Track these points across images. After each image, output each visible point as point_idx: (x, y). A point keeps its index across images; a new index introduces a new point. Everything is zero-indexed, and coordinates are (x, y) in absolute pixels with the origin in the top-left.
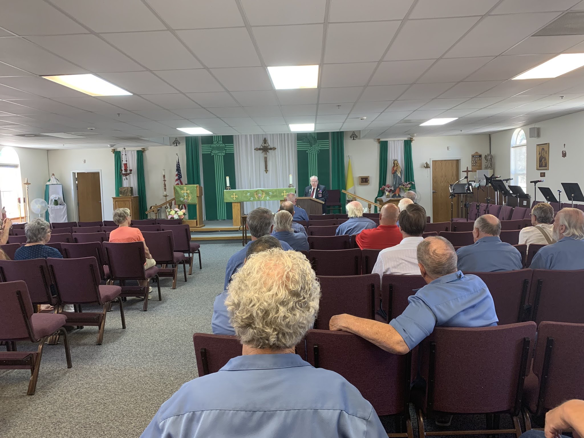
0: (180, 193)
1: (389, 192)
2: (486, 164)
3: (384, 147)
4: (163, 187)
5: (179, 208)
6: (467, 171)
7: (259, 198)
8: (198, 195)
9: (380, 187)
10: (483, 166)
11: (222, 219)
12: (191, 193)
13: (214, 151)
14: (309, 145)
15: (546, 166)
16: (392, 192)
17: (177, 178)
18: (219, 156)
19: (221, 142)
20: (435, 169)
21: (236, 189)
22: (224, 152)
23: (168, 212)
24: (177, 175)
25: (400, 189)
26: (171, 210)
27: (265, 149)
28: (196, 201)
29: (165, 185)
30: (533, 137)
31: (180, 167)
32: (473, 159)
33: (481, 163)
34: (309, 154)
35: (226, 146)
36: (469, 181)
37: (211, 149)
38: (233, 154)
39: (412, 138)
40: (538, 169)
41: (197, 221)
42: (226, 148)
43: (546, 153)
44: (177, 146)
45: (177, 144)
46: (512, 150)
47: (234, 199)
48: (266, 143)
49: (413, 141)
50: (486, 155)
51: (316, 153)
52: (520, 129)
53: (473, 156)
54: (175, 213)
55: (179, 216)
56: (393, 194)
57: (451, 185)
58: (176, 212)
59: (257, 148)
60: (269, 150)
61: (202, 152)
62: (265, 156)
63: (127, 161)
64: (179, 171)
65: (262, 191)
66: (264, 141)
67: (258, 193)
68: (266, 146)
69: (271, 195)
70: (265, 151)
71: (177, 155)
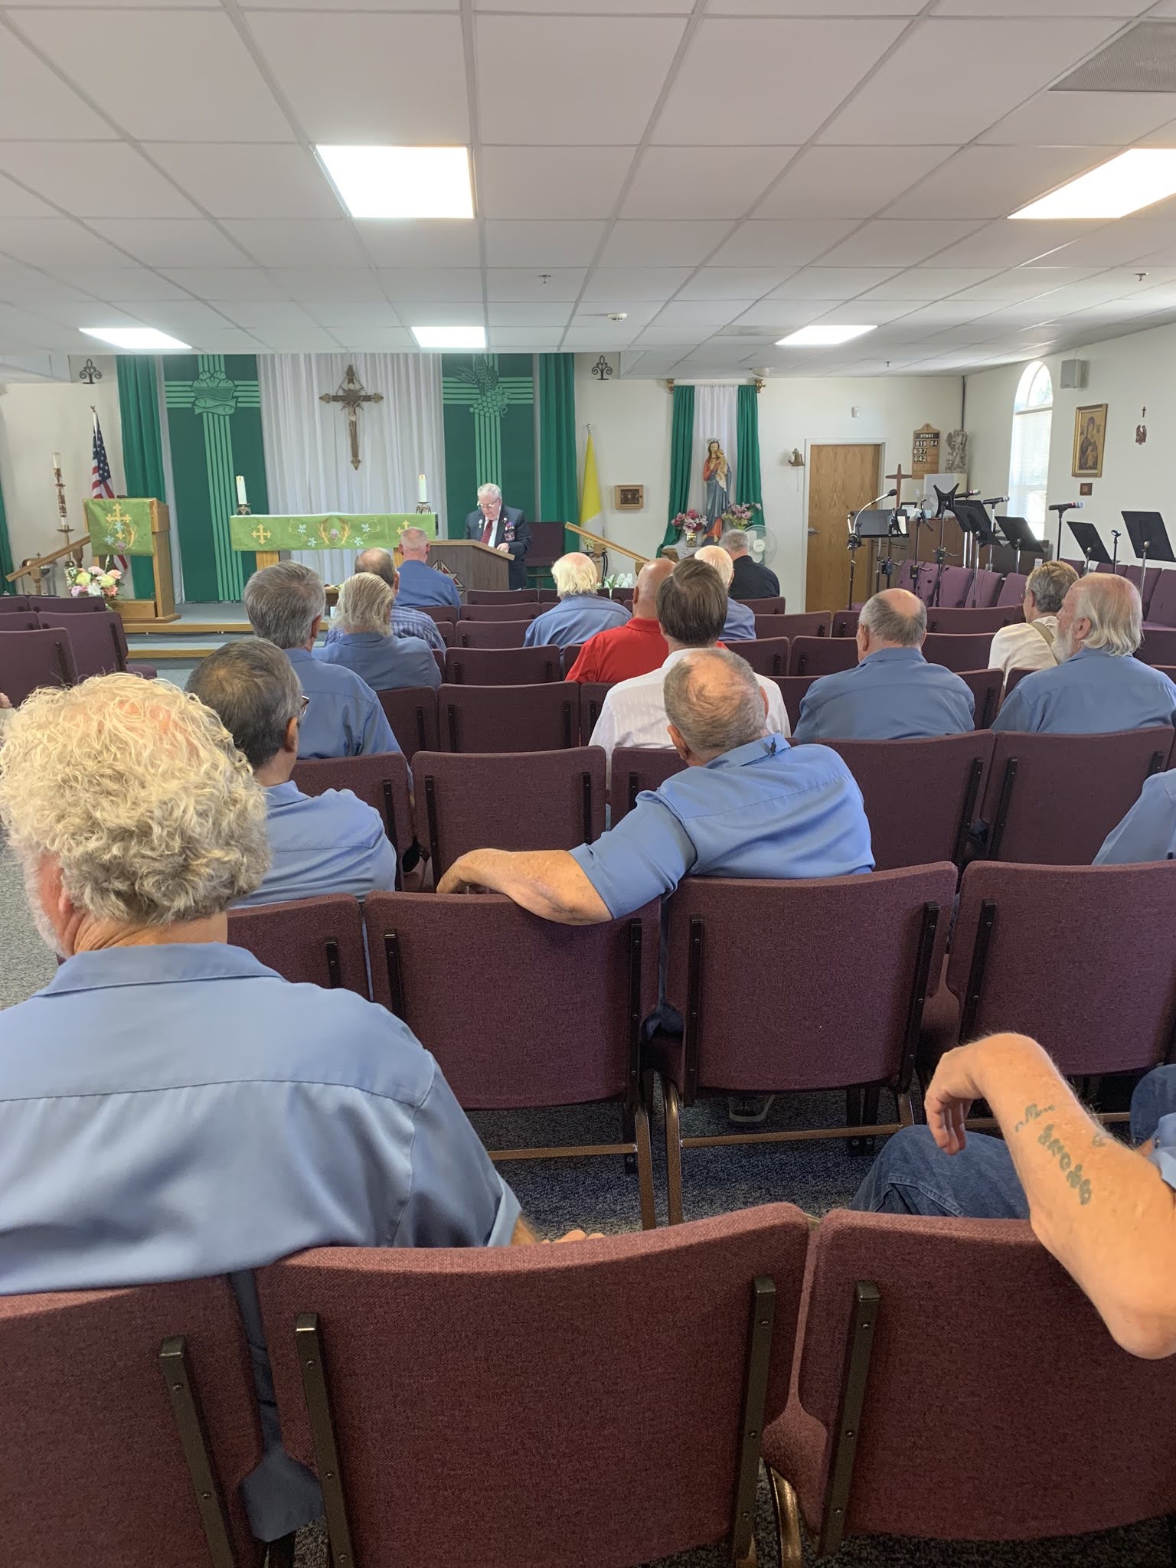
0: (103, 523)
1: (696, 530)
2: (950, 457)
3: (684, 402)
4: (57, 505)
5: (102, 566)
6: (899, 477)
7: (332, 539)
8: (157, 530)
9: (672, 515)
10: (942, 464)
11: (232, 599)
12: (136, 523)
13: (202, 401)
14: (478, 391)
15: (1095, 466)
16: (702, 531)
17: (96, 477)
18: (216, 417)
19: (223, 376)
20: (818, 470)
21: (268, 514)
22: (233, 403)
23: (70, 575)
24: (96, 470)
25: (723, 521)
26: (79, 572)
27: (352, 399)
28: (151, 547)
29: (62, 500)
30: (1067, 386)
31: (105, 445)
32: (917, 444)
33: (937, 455)
34: (477, 416)
35: (237, 386)
36: (903, 504)
37: (193, 394)
38: (259, 409)
39: (760, 381)
40: (1075, 475)
41: (156, 603)
42: (235, 394)
43: (1098, 431)
44: (91, 382)
45: (93, 376)
46: (1017, 420)
47: (262, 541)
48: (355, 381)
49: (762, 389)
50: (950, 434)
51: (497, 414)
52: (1038, 363)
53: (917, 436)
54: (92, 580)
55: (102, 588)
56: (705, 536)
57: (852, 514)
58: (94, 577)
59: (327, 394)
60: (361, 403)
61: (167, 403)
62: (350, 420)
64: (102, 458)
65: (342, 520)
66: (346, 375)
67: (328, 527)
68: (353, 389)
69: (367, 531)
70: (352, 405)
71: (94, 411)
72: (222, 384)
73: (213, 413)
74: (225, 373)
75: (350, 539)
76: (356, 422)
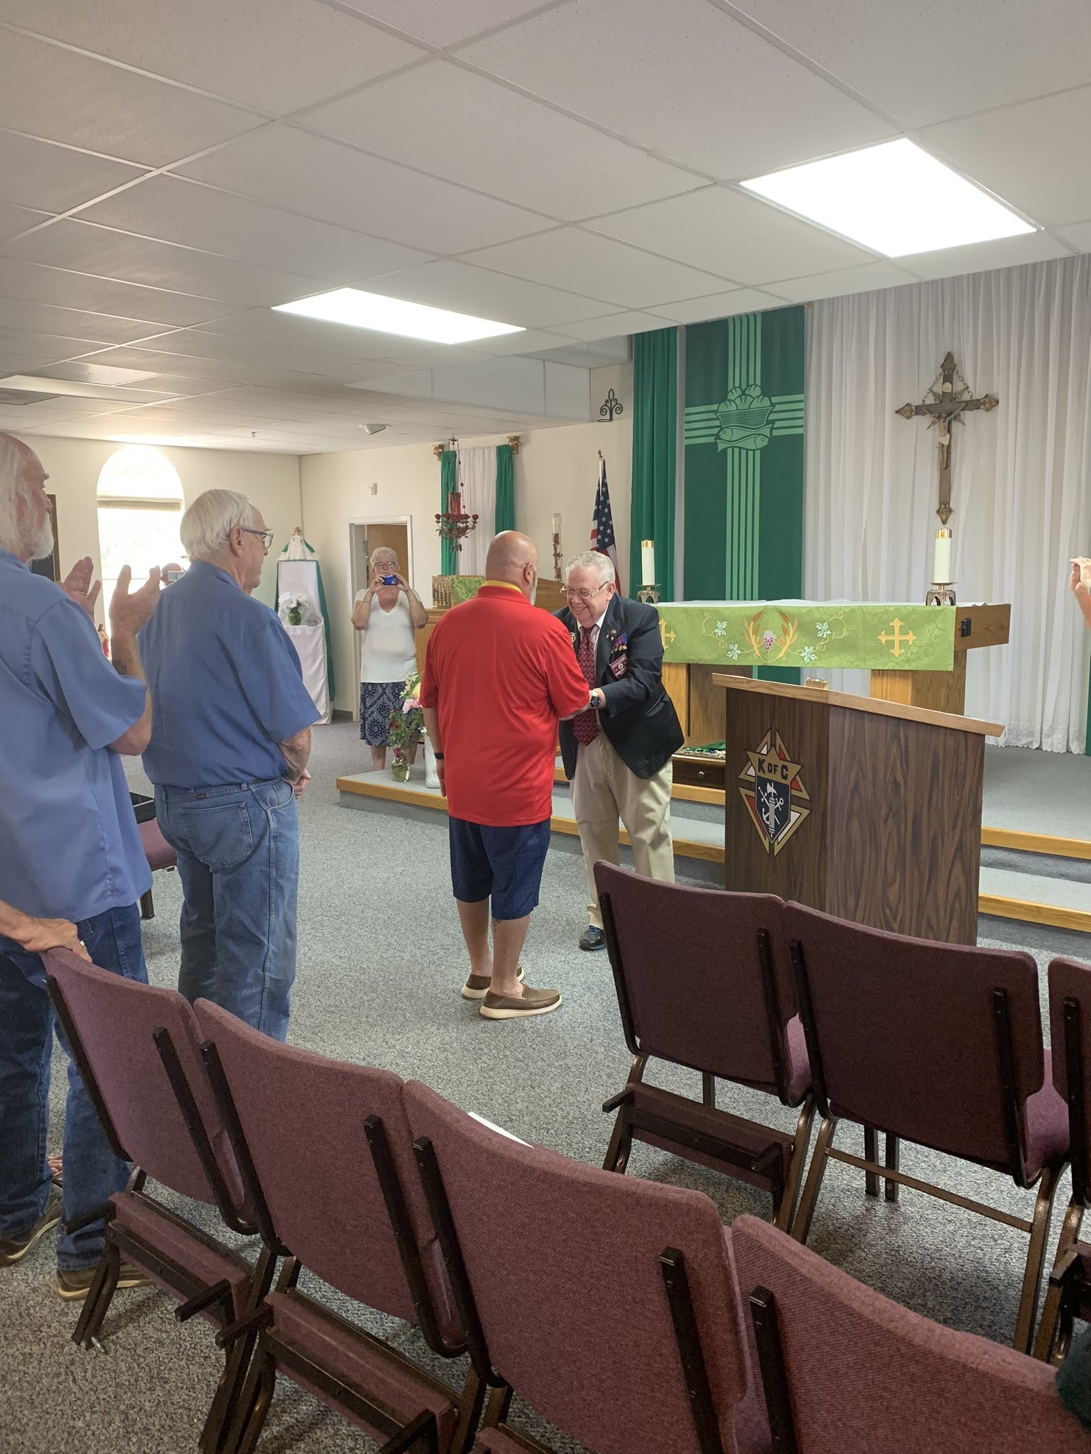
7: (765, 648)
18: (743, 452)
24: (595, 533)
27: (947, 408)
35: (773, 405)
37: (717, 423)
38: (802, 438)
42: (772, 417)
44: (612, 418)
45: (614, 411)
48: (955, 376)
59: (908, 405)
60: (962, 413)
61: (686, 438)
62: (940, 443)
63: (462, 485)
64: (604, 519)
65: (784, 615)
66: (941, 370)
67: (762, 626)
68: (950, 391)
69: (825, 636)
70: (945, 418)
71: (601, 457)
72: (756, 404)
73: (740, 448)
74: (761, 387)
75: (794, 650)
76: (949, 446)
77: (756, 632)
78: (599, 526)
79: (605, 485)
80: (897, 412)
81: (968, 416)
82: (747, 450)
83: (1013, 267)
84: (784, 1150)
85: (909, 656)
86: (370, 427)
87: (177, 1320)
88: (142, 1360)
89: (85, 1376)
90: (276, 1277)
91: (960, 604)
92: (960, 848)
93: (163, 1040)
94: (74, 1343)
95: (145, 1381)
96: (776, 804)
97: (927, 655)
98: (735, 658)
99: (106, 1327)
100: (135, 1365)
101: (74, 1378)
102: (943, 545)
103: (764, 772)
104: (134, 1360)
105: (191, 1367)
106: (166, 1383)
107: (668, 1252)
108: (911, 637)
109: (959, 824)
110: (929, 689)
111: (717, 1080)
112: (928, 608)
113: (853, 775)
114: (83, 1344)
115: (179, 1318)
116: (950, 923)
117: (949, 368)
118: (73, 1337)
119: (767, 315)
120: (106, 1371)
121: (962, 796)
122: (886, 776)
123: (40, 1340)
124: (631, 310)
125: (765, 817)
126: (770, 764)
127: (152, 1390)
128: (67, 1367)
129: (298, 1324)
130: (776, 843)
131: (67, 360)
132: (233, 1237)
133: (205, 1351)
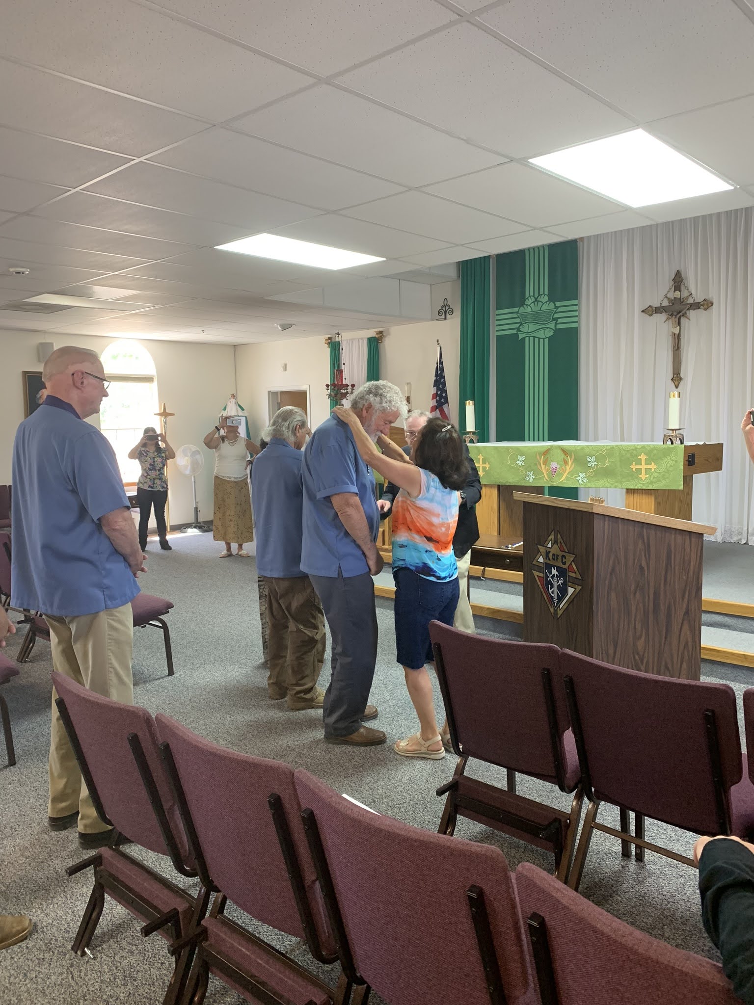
7: (552, 474)
13: (526, 326)
17: (433, 403)
18: (537, 340)
19: (546, 298)
22: (552, 326)
24: (435, 396)
27: (677, 308)
35: (557, 308)
37: (518, 320)
42: (556, 316)
44: (445, 319)
48: (682, 287)
59: (650, 306)
60: (688, 312)
61: (497, 331)
62: (672, 332)
63: (344, 364)
64: (441, 386)
65: (565, 451)
66: (673, 283)
67: (549, 459)
68: (679, 297)
69: (593, 466)
70: (676, 316)
71: (438, 344)
72: (545, 307)
73: (534, 337)
74: (548, 295)
75: (572, 475)
76: (679, 335)
77: (545, 463)
78: (437, 391)
79: (441, 363)
80: (642, 311)
81: (692, 314)
82: (539, 338)
83: (722, 213)
84: (563, 824)
85: (652, 479)
86: (281, 325)
87: (143, 936)
88: (118, 964)
89: (80, 975)
90: (210, 907)
91: (688, 443)
92: (687, 612)
93: (135, 741)
94: (73, 952)
95: (121, 978)
96: (558, 582)
97: (664, 479)
98: (531, 481)
99: (94, 942)
100: (114, 968)
101: (73, 976)
102: (674, 403)
103: (549, 560)
104: (114, 964)
105: (152, 970)
106: (135, 980)
107: (473, 888)
108: (653, 466)
109: (687, 596)
110: (666, 502)
111: (517, 774)
112: (664, 446)
113: (611, 562)
114: (79, 953)
115: (144, 934)
116: (681, 666)
117: (678, 281)
118: (72, 949)
119: (551, 247)
120: (94, 972)
121: (688, 578)
122: (634, 563)
123: (50, 949)
124: (457, 245)
125: (550, 591)
126: (554, 555)
127: (125, 985)
128: (68, 969)
129: (224, 940)
130: (558, 609)
131: (78, 284)
132: (182, 881)
133: (161, 959)
